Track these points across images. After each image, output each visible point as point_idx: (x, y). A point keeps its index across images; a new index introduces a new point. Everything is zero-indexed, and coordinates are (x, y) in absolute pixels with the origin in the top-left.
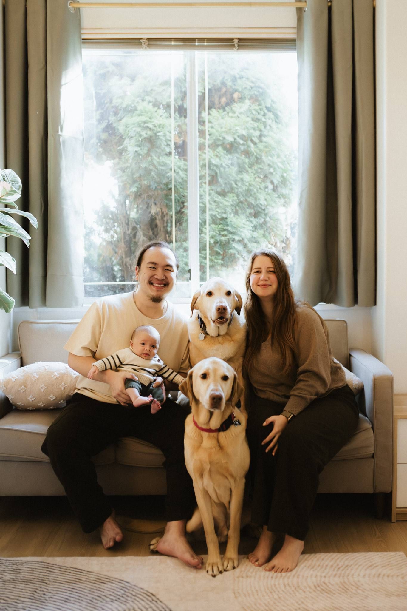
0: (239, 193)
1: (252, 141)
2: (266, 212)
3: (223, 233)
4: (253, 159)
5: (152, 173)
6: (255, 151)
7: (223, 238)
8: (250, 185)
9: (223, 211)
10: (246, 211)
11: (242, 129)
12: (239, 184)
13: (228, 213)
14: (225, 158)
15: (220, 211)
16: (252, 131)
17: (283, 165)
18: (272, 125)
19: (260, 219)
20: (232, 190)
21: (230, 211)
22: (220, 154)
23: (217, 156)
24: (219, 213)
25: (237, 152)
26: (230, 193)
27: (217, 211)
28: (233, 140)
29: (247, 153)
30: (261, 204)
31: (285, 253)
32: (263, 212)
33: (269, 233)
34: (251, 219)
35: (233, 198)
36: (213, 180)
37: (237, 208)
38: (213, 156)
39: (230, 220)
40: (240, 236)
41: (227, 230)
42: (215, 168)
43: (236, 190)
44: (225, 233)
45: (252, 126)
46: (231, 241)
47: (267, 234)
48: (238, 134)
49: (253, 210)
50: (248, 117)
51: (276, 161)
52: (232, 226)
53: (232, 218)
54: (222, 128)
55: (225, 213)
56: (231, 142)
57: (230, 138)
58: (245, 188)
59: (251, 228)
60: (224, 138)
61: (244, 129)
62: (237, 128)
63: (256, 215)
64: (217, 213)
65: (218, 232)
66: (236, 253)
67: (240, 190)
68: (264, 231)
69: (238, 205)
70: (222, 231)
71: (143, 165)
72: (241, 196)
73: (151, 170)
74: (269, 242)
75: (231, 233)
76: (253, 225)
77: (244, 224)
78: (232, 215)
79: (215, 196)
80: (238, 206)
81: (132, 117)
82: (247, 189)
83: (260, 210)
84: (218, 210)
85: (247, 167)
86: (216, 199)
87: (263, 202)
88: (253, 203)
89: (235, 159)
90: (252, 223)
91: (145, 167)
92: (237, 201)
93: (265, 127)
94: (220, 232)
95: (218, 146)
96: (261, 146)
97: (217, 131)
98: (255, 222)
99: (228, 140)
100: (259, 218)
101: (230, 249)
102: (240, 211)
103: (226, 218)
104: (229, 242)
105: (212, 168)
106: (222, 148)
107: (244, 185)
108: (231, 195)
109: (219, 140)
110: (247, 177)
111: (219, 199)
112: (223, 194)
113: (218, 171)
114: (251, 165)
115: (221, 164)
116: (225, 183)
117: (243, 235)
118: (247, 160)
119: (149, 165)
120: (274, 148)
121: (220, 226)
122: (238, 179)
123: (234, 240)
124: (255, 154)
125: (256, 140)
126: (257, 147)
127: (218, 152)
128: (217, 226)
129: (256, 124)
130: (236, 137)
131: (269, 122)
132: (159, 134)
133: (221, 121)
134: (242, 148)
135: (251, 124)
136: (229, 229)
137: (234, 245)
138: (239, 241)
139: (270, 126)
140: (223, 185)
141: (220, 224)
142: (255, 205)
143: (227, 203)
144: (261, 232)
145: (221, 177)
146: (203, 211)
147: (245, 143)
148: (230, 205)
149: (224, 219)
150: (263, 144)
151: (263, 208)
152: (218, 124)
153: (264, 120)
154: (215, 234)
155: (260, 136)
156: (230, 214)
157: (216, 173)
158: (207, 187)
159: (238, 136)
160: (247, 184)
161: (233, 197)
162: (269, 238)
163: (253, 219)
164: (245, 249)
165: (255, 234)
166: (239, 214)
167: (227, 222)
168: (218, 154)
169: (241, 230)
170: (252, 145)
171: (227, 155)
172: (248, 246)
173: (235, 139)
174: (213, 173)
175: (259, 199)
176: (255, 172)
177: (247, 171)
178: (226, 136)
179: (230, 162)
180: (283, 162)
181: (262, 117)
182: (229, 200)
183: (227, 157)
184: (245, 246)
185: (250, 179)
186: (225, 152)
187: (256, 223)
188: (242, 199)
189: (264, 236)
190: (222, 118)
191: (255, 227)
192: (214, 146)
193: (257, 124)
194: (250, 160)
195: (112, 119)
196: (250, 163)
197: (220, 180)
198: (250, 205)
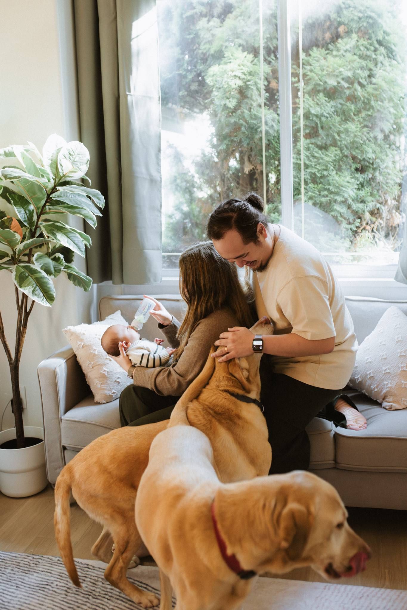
0: (342, 146)
1: (360, 84)
2: (375, 166)
3: (323, 193)
4: (360, 105)
5: (242, 129)
6: (362, 95)
7: (324, 200)
8: (355, 136)
9: (324, 167)
10: (351, 166)
11: (347, 70)
12: (343, 136)
13: (330, 169)
14: (327, 105)
15: (319, 168)
16: (359, 71)
17: (396, 110)
18: (384, 62)
19: (367, 175)
20: (334, 144)
21: (332, 168)
22: (320, 102)
23: (318, 104)
24: (319, 171)
25: (342, 98)
26: (332, 146)
27: (316, 168)
28: (335, 84)
29: (353, 98)
30: (370, 159)
31: (398, 211)
32: (371, 166)
33: (378, 191)
34: (356, 175)
35: (336, 152)
36: (313, 133)
37: (341, 163)
38: (312, 105)
39: (331, 179)
40: (343, 197)
41: (328, 190)
42: (315, 118)
43: (339, 143)
44: (326, 193)
45: (358, 66)
46: (332, 202)
47: (375, 192)
48: (342, 76)
49: (359, 165)
50: (355, 54)
51: (388, 106)
52: (334, 185)
53: (334, 176)
54: (323, 70)
55: (326, 170)
56: (334, 86)
57: (332, 82)
58: (349, 140)
59: (356, 187)
60: (326, 82)
61: (350, 70)
62: (341, 69)
63: (361, 170)
64: (316, 170)
65: (318, 193)
66: (339, 215)
67: (343, 142)
68: (372, 188)
69: (341, 159)
70: (323, 191)
71: (232, 120)
72: (345, 149)
73: (242, 125)
74: (378, 201)
75: (332, 193)
76: (358, 183)
77: (348, 182)
78: (335, 172)
79: (315, 150)
80: (342, 161)
81: (219, 64)
82: (351, 141)
83: (368, 164)
84: (317, 167)
85: (352, 114)
86: (316, 155)
87: (371, 155)
88: (359, 157)
89: (339, 106)
90: (358, 180)
91: (235, 122)
92: (341, 155)
93: (376, 65)
94: (320, 192)
95: (319, 91)
96: (370, 88)
97: (317, 74)
98: (361, 179)
99: (331, 85)
100: (366, 173)
101: (332, 211)
102: (344, 167)
103: (327, 176)
104: (330, 203)
105: (311, 118)
106: (324, 94)
107: (349, 136)
108: (333, 149)
109: (319, 85)
110: (352, 127)
111: (319, 153)
112: (324, 148)
113: (319, 122)
114: (358, 112)
115: (323, 113)
116: (327, 135)
117: (346, 195)
118: (353, 107)
119: (240, 119)
120: (386, 90)
121: (320, 185)
122: (342, 129)
123: (335, 201)
124: (362, 99)
125: (363, 81)
126: (365, 90)
127: (318, 99)
128: (316, 186)
129: (364, 63)
130: (340, 80)
131: (380, 58)
132: (248, 83)
133: (323, 62)
134: (348, 92)
135: (358, 62)
136: (330, 189)
137: (337, 207)
138: (343, 202)
139: (381, 63)
140: (325, 138)
141: (320, 183)
142: (361, 159)
143: (327, 159)
144: (368, 189)
145: (322, 128)
146: (297, 168)
147: (351, 86)
148: (331, 160)
149: (323, 177)
150: (372, 86)
151: (371, 162)
152: (319, 66)
153: (374, 56)
154: (313, 194)
155: (370, 76)
156: (333, 170)
157: (317, 124)
158: (303, 142)
159: (343, 79)
160: (352, 135)
161: (336, 150)
162: (377, 196)
163: (358, 175)
164: (349, 210)
165: (362, 193)
166: (343, 171)
167: (328, 181)
168: (318, 101)
169: (344, 189)
170: (359, 88)
171: (329, 102)
172: (352, 207)
173: (339, 83)
174: (314, 125)
175: (366, 151)
176: (361, 120)
177: (353, 120)
178: (327, 80)
179: (333, 110)
180: (395, 107)
181: (371, 52)
182: (332, 154)
183: (328, 104)
184: (349, 207)
185: (356, 129)
186: (327, 99)
187: (363, 180)
188: (346, 153)
189: (371, 195)
190: (325, 58)
191: (362, 186)
192: (314, 92)
193: (366, 62)
194: (356, 106)
195: (201, 67)
196: (357, 109)
197: (320, 131)
198: (354, 158)
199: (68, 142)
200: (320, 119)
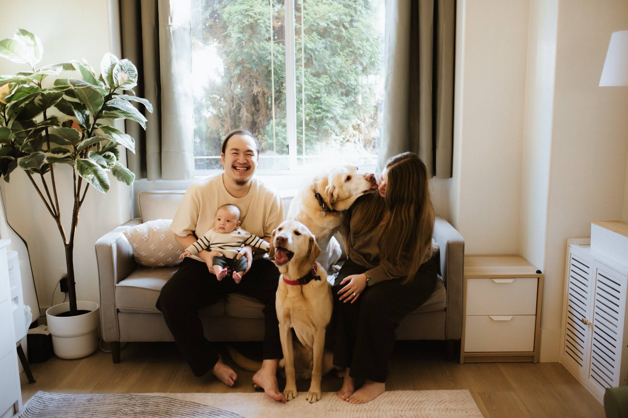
0: (331, 74)
1: (344, 26)
2: (356, 91)
3: (317, 111)
4: (344, 43)
5: (253, 57)
6: (346, 35)
7: (318, 116)
8: (342, 67)
9: (317, 91)
10: (338, 91)
11: (334, 15)
12: (332, 66)
13: (322, 93)
14: (319, 42)
15: (314, 91)
16: (344, 17)
17: (371, 48)
18: (362, 11)
19: (351, 98)
20: (325, 73)
21: (324, 91)
22: (314, 39)
23: (312, 40)
24: (314, 93)
25: (330, 37)
26: (324, 74)
27: (311, 91)
28: (326, 25)
29: (339, 38)
30: (352, 85)
31: (373, 128)
32: (353, 91)
33: (359, 111)
34: (342, 98)
35: (327, 79)
36: (309, 62)
37: (330, 88)
38: (308, 41)
39: (323, 100)
40: (333, 114)
41: (321, 108)
42: (310, 52)
43: (329, 72)
44: (319, 110)
45: (343, 12)
46: (324, 118)
47: (357, 111)
48: (330, 20)
49: (344, 90)
50: (340, 3)
51: (365, 45)
52: (325, 105)
53: (325, 98)
54: (316, 14)
55: (319, 93)
56: (325, 27)
57: (323, 24)
58: (337, 70)
59: (343, 107)
60: (318, 24)
61: (337, 15)
62: (330, 14)
63: (347, 94)
64: (312, 93)
65: (313, 110)
66: (330, 128)
67: (332, 71)
68: (355, 108)
69: (330, 85)
70: (316, 109)
71: (246, 50)
72: (334, 77)
73: (252, 55)
74: (358, 118)
75: (324, 111)
76: (344, 104)
77: (336, 103)
78: (326, 94)
79: (310, 77)
80: (331, 86)
81: (234, 5)
82: (338, 71)
83: (351, 89)
84: (313, 90)
85: (339, 50)
86: (311, 80)
87: (353, 82)
88: (345, 83)
89: (328, 43)
90: (344, 102)
91: (247, 52)
92: (330, 81)
93: (356, 12)
94: (314, 110)
95: (313, 31)
96: (351, 30)
97: (312, 17)
98: (346, 101)
99: (322, 26)
100: (349, 96)
101: (324, 125)
102: (332, 91)
103: (320, 98)
104: (322, 119)
105: (307, 52)
106: (317, 33)
107: (336, 67)
108: (325, 76)
109: (313, 25)
110: (339, 60)
111: (314, 80)
112: (317, 75)
113: (313, 55)
114: (343, 49)
115: (316, 48)
116: (320, 66)
117: (335, 113)
118: (339, 44)
119: (251, 50)
120: (364, 32)
121: (315, 105)
122: (331, 61)
123: (327, 117)
124: (346, 38)
125: (347, 25)
126: (348, 31)
127: (312, 37)
128: (312, 105)
129: (347, 11)
130: (329, 22)
131: (359, 8)
132: (259, 21)
133: (316, 8)
134: (335, 32)
135: (343, 10)
136: (323, 108)
137: (328, 121)
138: (332, 118)
139: (360, 11)
140: (318, 68)
141: (314, 103)
142: (346, 85)
143: (321, 84)
144: (351, 109)
145: (315, 59)
146: (299, 91)
147: (337, 28)
148: (323, 85)
149: (317, 98)
150: (354, 29)
151: (353, 87)
152: (313, 11)
153: (354, 6)
154: (310, 112)
155: (351, 21)
156: (324, 93)
157: (311, 56)
158: (303, 69)
159: (331, 22)
160: (339, 66)
161: (327, 78)
162: (358, 115)
163: (344, 98)
164: (337, 125)
165: (346, 112)
166: (332, 94)
167: (321, 101)
168: (312, 38)
169: (333, 108)
170: (343, 30)
171: (321, 40)
172: (340, 122)
173: (328, 25)
174: (309, 57)
175: (350, 80)
176: (346, 55)
177: (339, 54)
178: (320, 22)
179: (324, 46)
180: (371, 46)
181: (352, 3)
182: (324, 81)
183: (320, 41)
184: (337, 122)
185: (342, 62)
186: (319, 37)
187: (347, 101)
188: (334, 80)
189: (354, 113)
190: (317, 5)
191: (346, 106)
192: (309, 31)
193: (349, 10)
194: (342, 44)
195: (217, 6)
196: (342, 46)
197: (314, 62)
198: (341, 85)
199: (120, 60)
200: (314, 53)
